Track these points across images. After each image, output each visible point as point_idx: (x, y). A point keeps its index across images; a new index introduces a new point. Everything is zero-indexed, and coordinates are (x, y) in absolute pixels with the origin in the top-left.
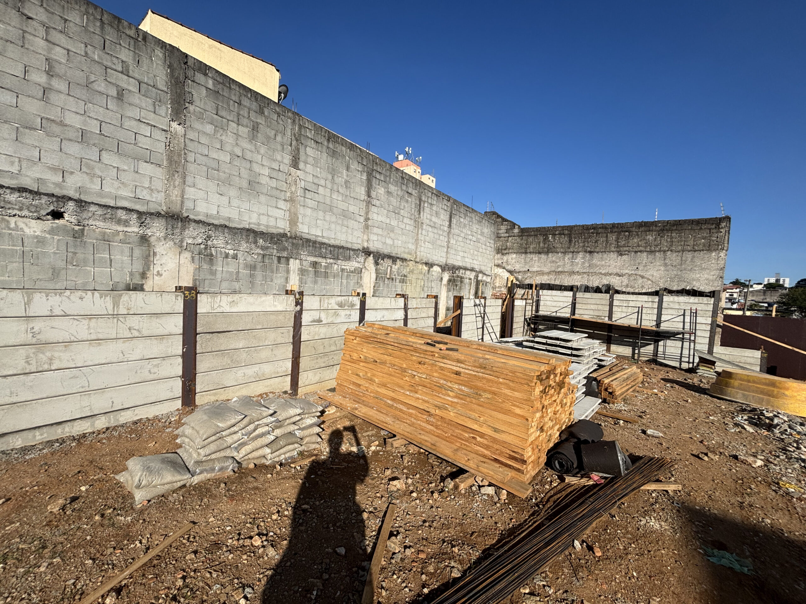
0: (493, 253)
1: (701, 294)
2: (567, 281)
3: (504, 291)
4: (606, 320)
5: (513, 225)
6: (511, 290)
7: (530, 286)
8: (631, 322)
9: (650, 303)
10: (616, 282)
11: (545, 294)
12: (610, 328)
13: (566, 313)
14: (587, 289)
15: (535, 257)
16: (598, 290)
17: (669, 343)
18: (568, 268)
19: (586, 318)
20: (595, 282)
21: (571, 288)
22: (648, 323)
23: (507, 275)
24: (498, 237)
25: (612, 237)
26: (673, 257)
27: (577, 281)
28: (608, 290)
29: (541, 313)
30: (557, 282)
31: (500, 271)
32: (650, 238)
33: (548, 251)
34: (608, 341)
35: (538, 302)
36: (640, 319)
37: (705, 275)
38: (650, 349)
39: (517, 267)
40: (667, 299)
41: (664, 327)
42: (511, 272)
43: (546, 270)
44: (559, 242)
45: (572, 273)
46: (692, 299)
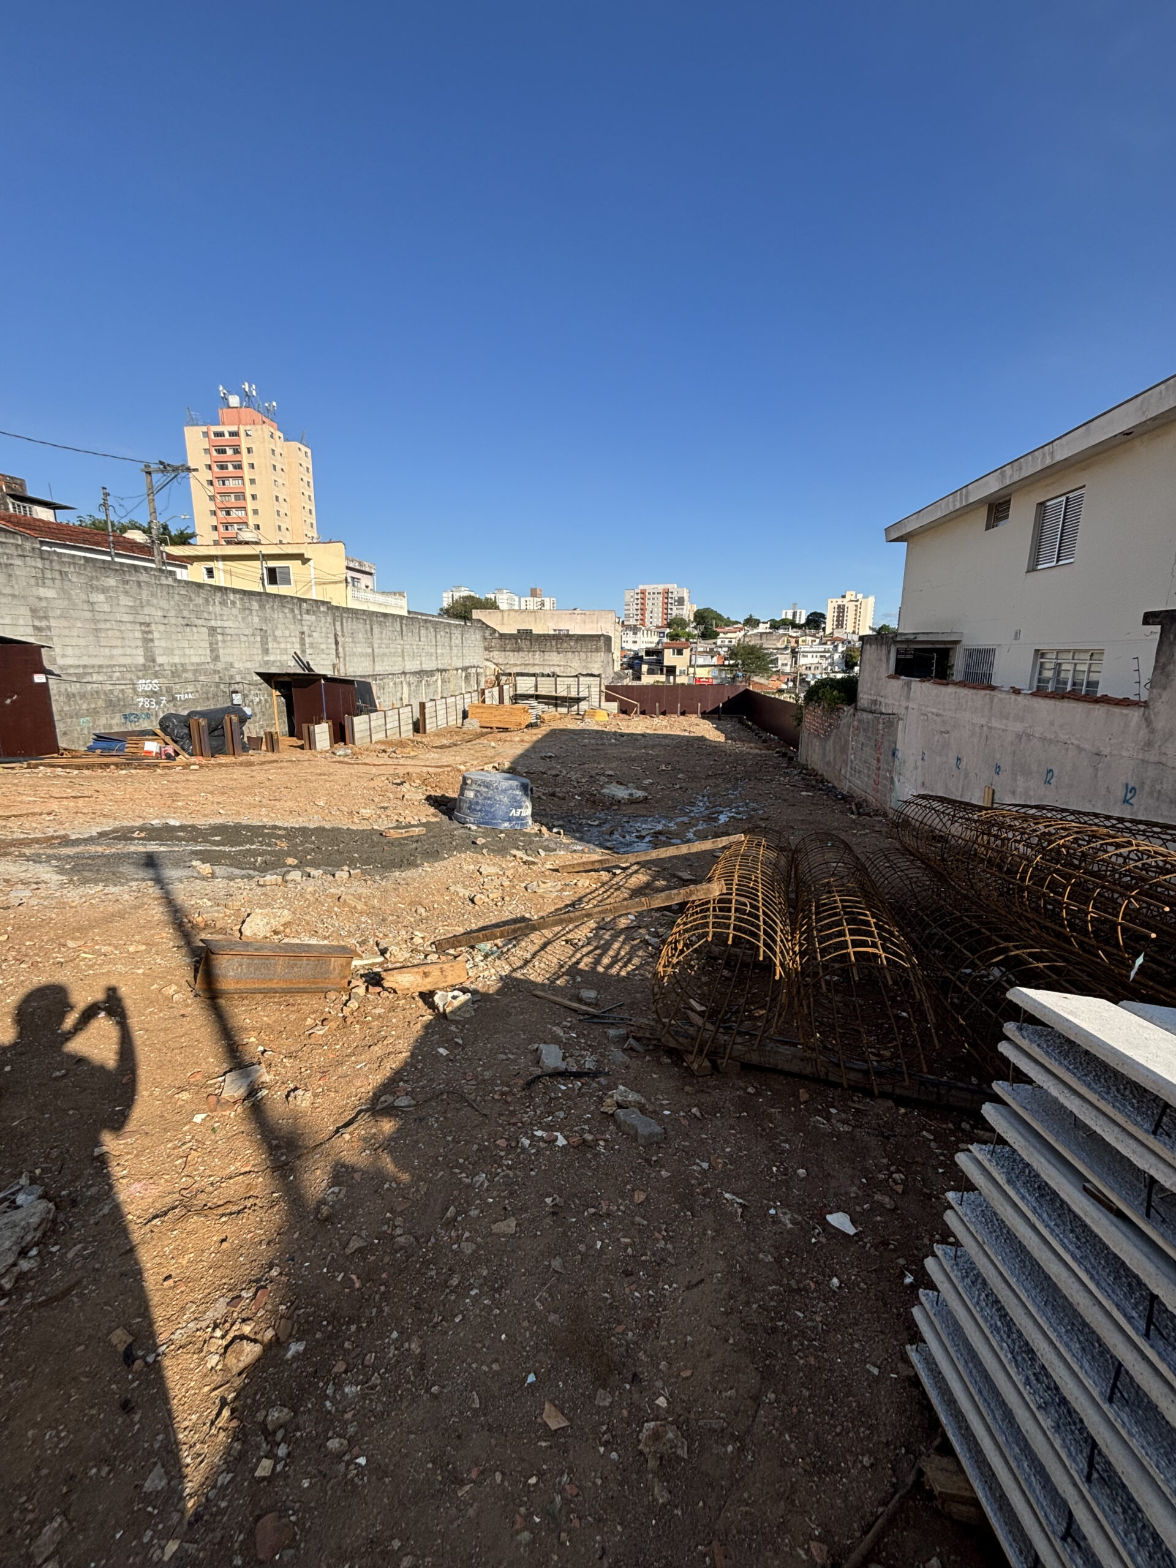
0: (481, 650)
1: (594, 676)
2: (532, 670)
3: (493, 678)
4: (554, 694)
5: (495, 631)
6: (497, 678)
7: (510, 674)
8: (564, 694)
9: (572, 681)
10: (557, 670)
11: (518, 678)
12: (556, 698)
13: (532, 692)
14: (543, 675)
15: (511, 654)
16: (548, 676)
17: (582, 703)
18: (531, 662)
19: (543, 693)
20: (547, 671)
21: (534, 675)
22: (573, 694)
23: (494, 666)
24: (485, 638)
25: (554, 643)
26: (583, 655)
27: (537, 670)
28: (554, 675)
29: (518, 692)
30: (526, 671)
31: (488, 663)
32: (572, 644)
33: (519, 650)
34: (556, 706)
35: (515, 685)
36: (569, 692)
37: (597, 666)
38: (575, 708)
39: (500, 661)
40: (582, 679)
41: (581, 695)
42: (496, 664)
43: (518, 663)
44: (524, 644)
45: (534, 665)
46: (592, 678)
